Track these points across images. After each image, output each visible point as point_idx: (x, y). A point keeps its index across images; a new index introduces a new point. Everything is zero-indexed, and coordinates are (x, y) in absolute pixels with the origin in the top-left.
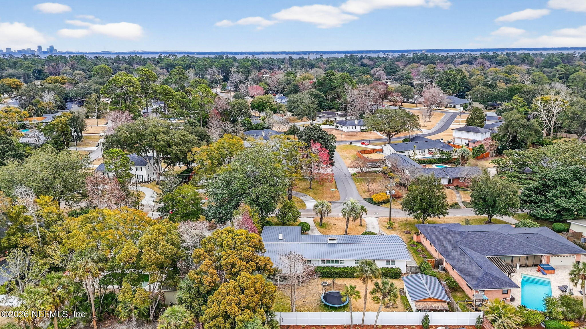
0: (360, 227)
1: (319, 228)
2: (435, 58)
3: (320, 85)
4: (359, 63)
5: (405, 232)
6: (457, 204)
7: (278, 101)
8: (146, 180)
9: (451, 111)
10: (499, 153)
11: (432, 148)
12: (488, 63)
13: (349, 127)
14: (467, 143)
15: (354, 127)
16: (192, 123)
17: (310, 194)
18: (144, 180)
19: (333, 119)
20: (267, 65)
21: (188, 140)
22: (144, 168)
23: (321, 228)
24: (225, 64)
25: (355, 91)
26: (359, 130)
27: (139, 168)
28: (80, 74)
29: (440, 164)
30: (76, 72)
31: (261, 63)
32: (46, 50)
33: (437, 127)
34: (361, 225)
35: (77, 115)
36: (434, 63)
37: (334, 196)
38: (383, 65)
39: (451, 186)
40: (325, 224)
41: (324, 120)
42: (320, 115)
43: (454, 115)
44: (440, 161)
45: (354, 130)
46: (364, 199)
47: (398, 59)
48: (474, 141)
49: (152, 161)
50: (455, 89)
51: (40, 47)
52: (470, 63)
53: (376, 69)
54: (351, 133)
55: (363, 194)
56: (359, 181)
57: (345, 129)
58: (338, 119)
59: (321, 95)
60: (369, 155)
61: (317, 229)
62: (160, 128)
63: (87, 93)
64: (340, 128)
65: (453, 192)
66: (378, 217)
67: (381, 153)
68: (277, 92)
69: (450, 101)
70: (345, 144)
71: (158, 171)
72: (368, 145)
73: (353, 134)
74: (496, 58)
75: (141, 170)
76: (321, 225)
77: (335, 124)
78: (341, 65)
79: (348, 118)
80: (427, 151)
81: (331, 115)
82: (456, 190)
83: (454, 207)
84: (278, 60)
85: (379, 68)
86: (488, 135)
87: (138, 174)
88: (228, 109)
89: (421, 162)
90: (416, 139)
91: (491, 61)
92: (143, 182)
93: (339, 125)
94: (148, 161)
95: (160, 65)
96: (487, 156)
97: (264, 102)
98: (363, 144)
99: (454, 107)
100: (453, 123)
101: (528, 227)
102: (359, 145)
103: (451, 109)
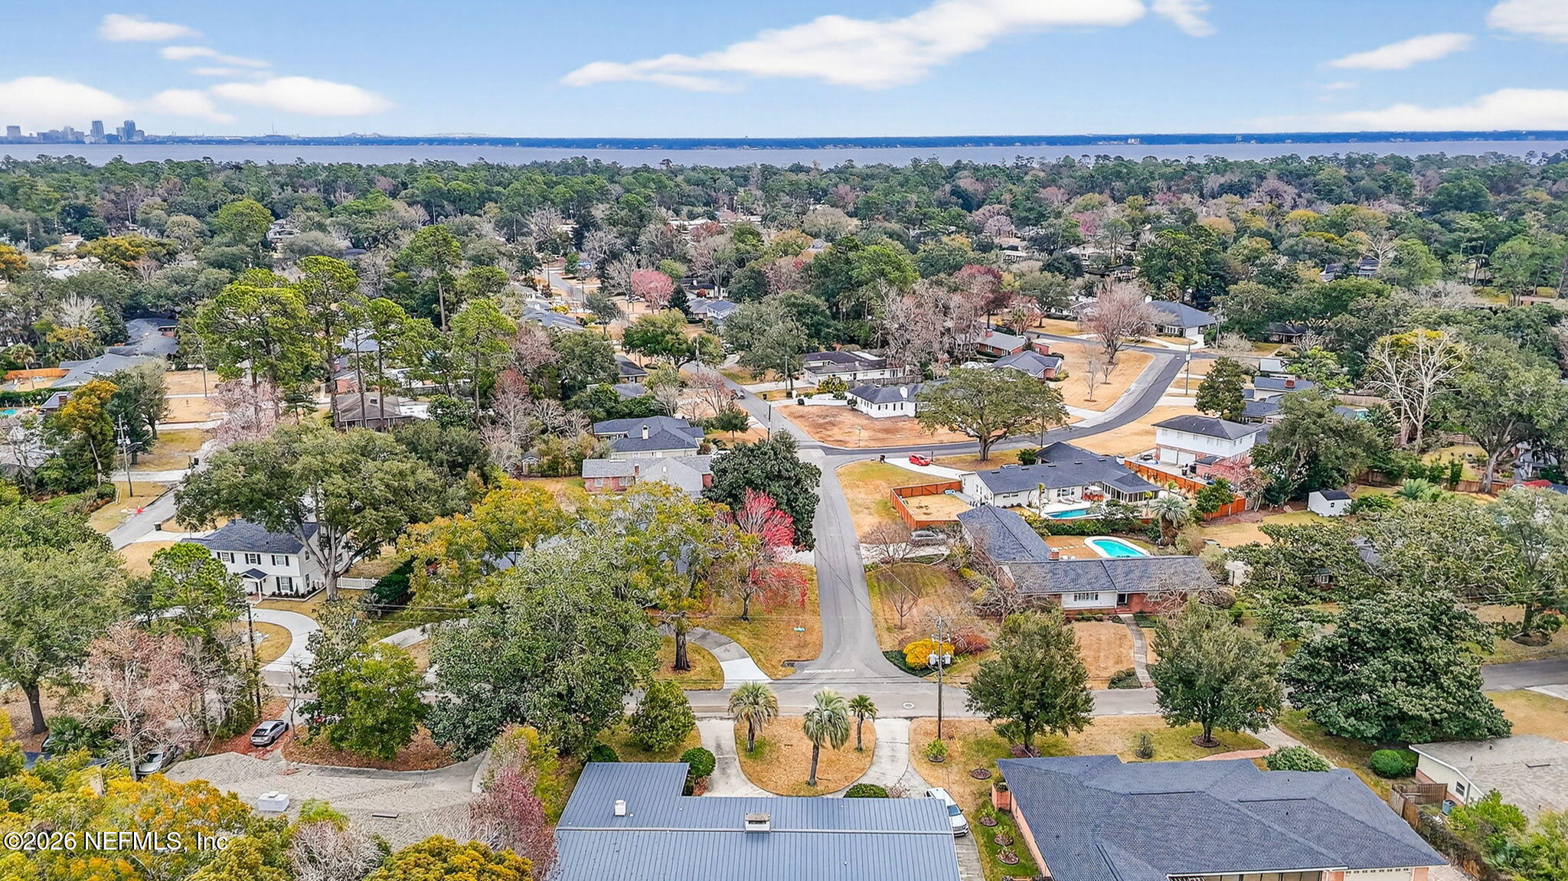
0: (857, 754)
1: (743, 759)
2: (1152, 172)
3: (822, 273)
4: (948, 188)
5: (974, 774)
6: (1131, 674)
7: (709, 314)
8: (301, 591)
9: (1172, 347)
10: (1270, 501)
11: (1093, 484)
12: (1290, 191)
13: (883, 406)
14: (1191, 463)
15: (898, 405)
16: (448, 408)
17: (740, 637)
18: (294, 589)
19: (846, 377)
20: (699, 190)
21: (411, 486)
22: (293, 559)
23: (750, 757)
24: (585, 191)
25: (908, 302)
26: (912, 414)
27: (280, 557)
28: (186, 225)
29: (1108, 535)
30: (174, 218)
31: (684, 185)
32: (115, 133)
33: (1124, 403)
34: (860, 750)
35: (138, 381)
36: (1146, 192)
37: (805, 646)
38: (1007, 197)
39: (1124, 612)
40: (763, 744)
41: (823, 378)
42: (814, 364)
43: (1178, 362)
44: (1110, 527)
45: (899, 412)
46: (886, 653)
47: (1054, 175)
48: (1209, 461)
49: (314, 540)
50: (1187, 279)
51: (97, 125)
52: (1242, 190)
53: (988, 207)
54: (889, 424)
55: (885, 635)
56: (883, 589)
57: (873, 411)
58: (860, 376)
59: (817, 306)
60: (925, 500)
61: (737, 763)
62: (330, 458)
63: (187, 299)
64: (862, 405)
65: (1128, 632)
66: (911, 718)
67: (958, 494)
68: (712, 284)
69: (1172, 318)
70: (866, 458)
71: (331, 569)
72: (927, 464)
73: (891, 428)
74: (1314, 175)
75: (287, 564)
76: (751, 750)
77: (849, 396)
78: (897, 197)
79: (887, 374)
80: (1078, 491)
81: (842, 366)
82: (1134, 627)
83: (1121, 684)
84: (731, 173)
85: (997, 206)
86: (1248, 443)
87: (279, 575)
88: (552, 360)
89: (1056, 529)
90: (1053, 453)
91: (1301, 185)
92: (291, 596)
93: (859, 399)
94: (304, 543)
95: (409, 191)
96: (1240, 508)
97: (659, 331)
98: (914, 460)
99: (1181, 334)
100: (1169, 390)
101: (1300, 769)
102: (903, 462)
103: (1173, 339)
